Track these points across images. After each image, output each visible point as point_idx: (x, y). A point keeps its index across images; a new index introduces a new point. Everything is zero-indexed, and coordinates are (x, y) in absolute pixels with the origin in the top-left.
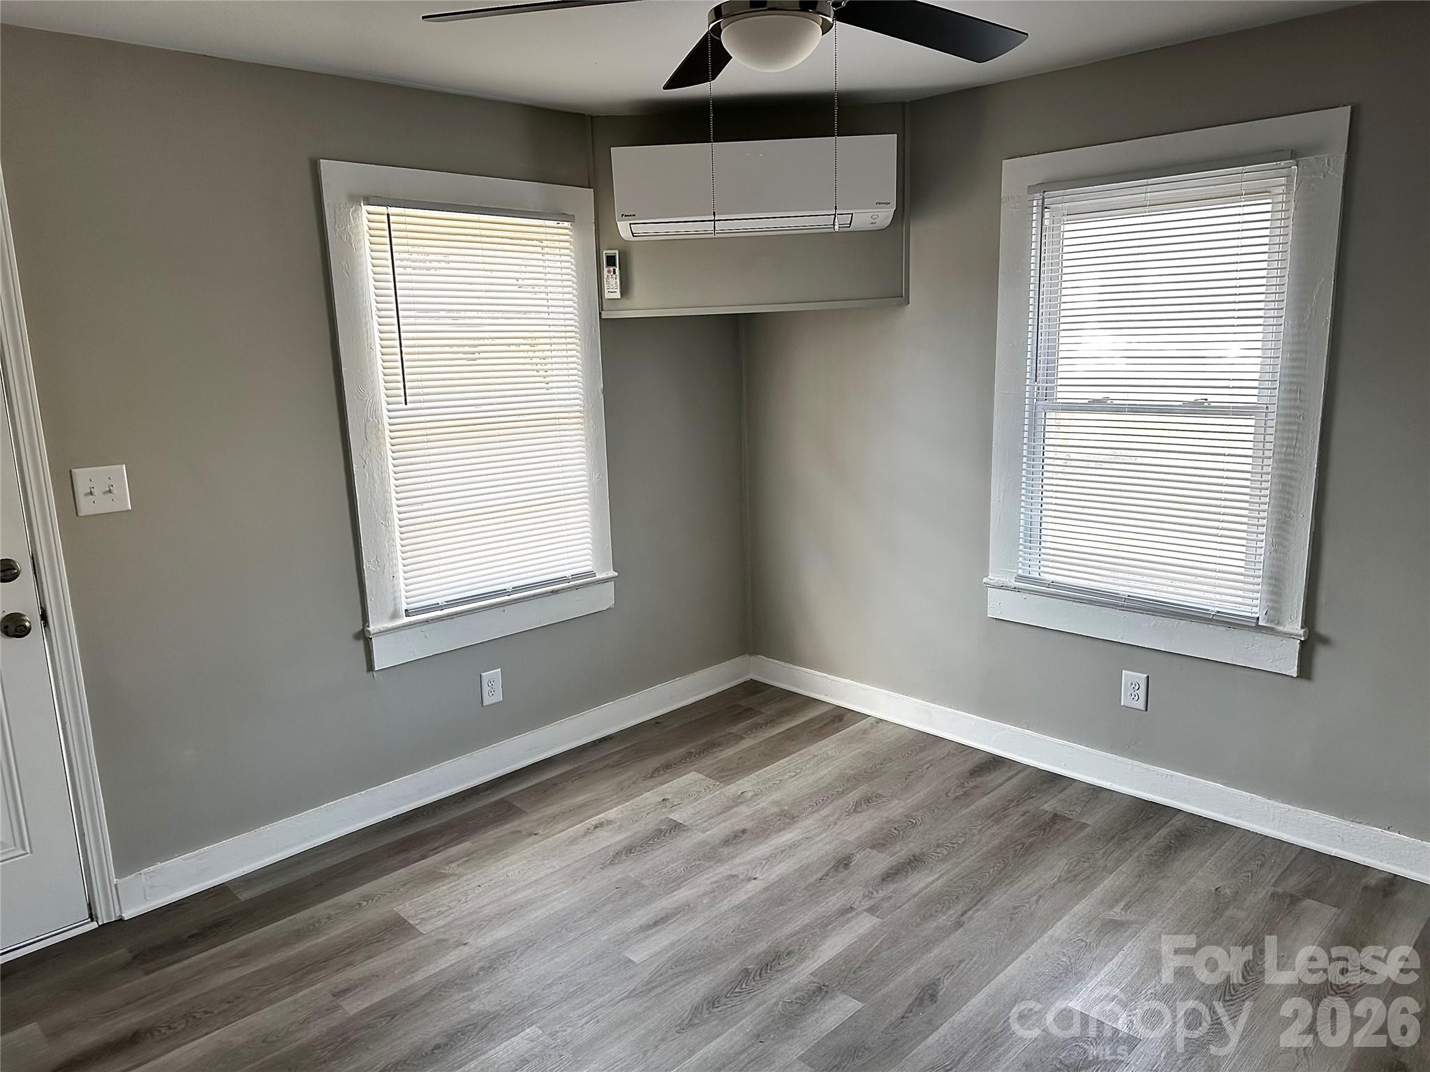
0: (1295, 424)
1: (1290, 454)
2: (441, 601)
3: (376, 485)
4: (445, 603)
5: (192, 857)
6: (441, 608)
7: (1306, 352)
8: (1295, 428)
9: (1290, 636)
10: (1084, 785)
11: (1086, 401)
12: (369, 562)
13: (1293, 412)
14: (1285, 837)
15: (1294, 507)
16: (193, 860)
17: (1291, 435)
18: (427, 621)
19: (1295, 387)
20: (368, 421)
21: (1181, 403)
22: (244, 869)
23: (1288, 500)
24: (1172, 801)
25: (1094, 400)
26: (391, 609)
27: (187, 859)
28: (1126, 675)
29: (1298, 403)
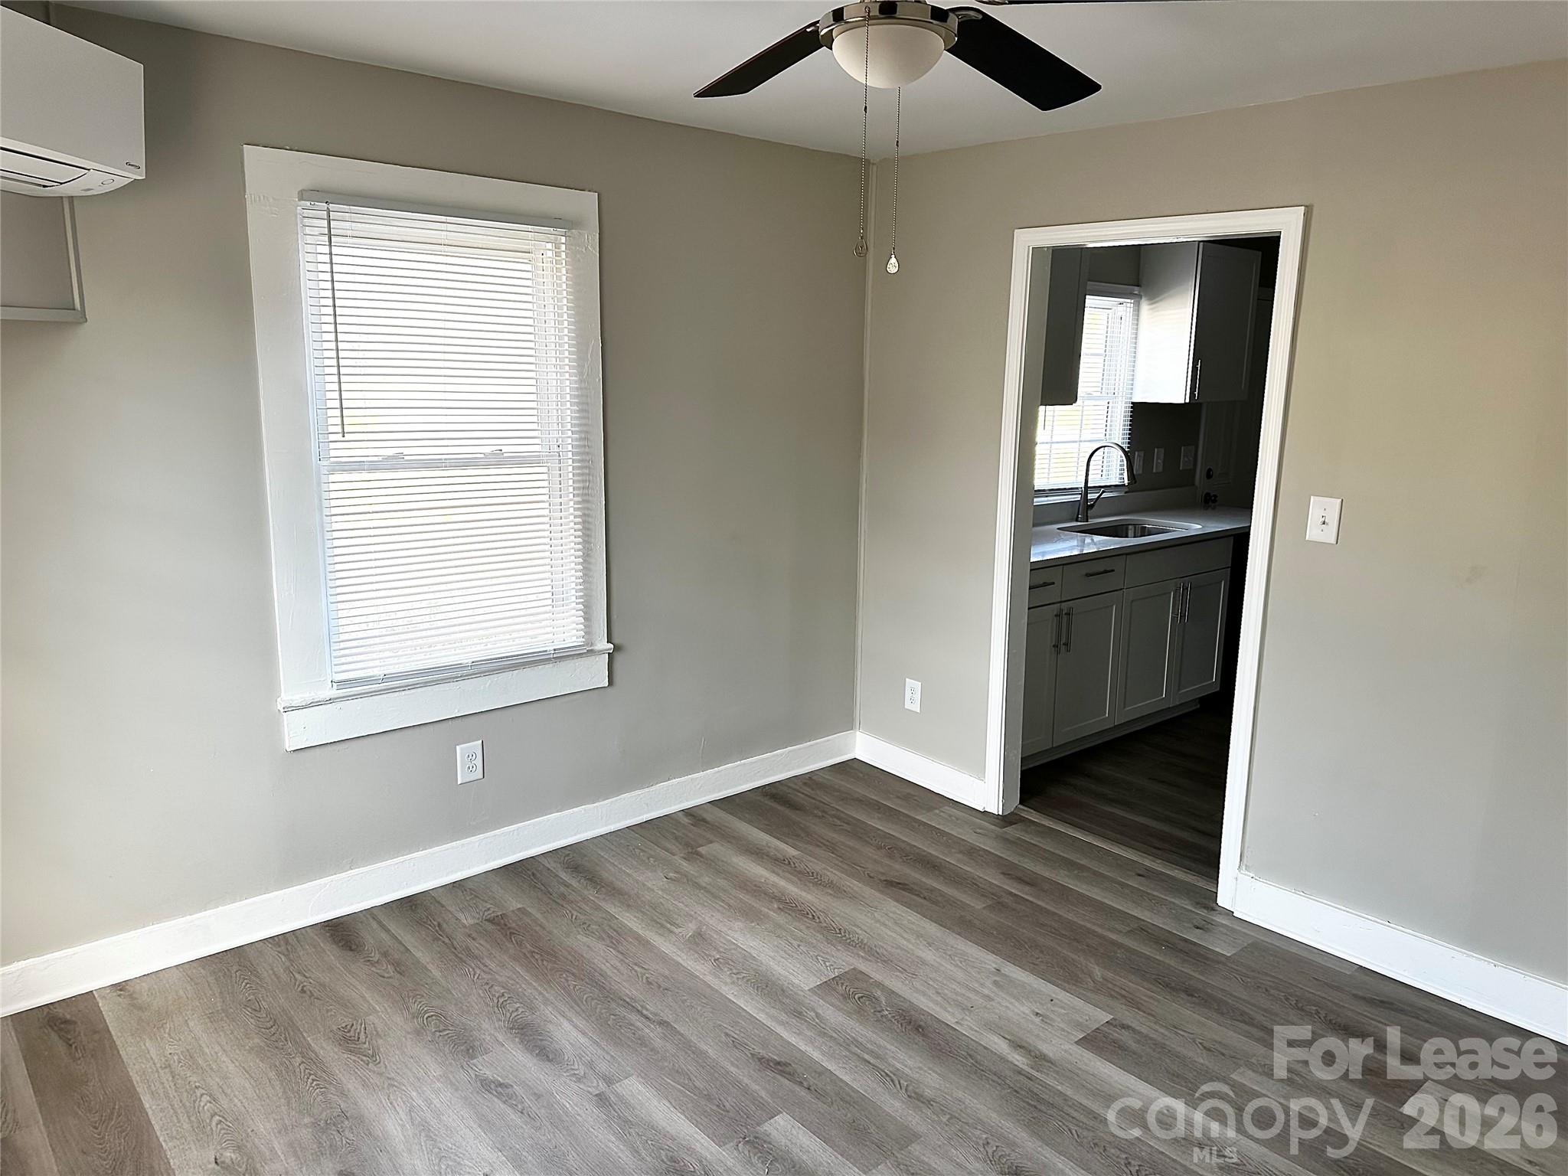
0: (586, 467)
1: (586, 494)
7: (588, 404)
8: (587, 471)
9: (601, 652)
10: (441, 890)
11: (380, 459)
13: (584, 457)
14: (612, 828)
15: (593, 540)
17: (584, 478)
19: (583, 436)
21: (482, 456)
23: (588, 536)
24: (521, 854)
25: (389, 456)
28: (461, 749)
29: (587, 450)
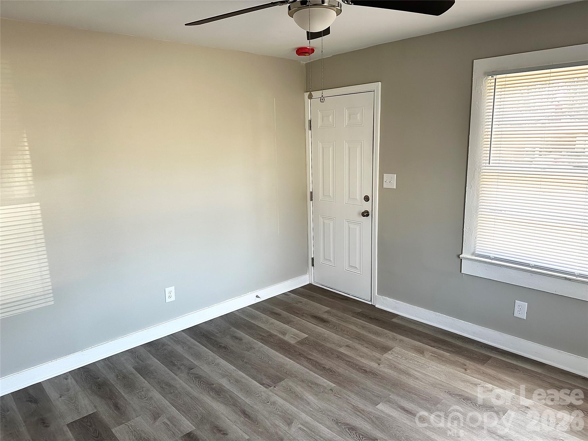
2: (492, 256)
3: (475, 197)
4: (493, 258)
5: (394, 301)
6: (492, 259)
12: (466, 228)
16: (394, 302)
18: (485, 262)
20: (476, 169)
22: (407, 315)
26: (473, 251)
27: (393, 301)
